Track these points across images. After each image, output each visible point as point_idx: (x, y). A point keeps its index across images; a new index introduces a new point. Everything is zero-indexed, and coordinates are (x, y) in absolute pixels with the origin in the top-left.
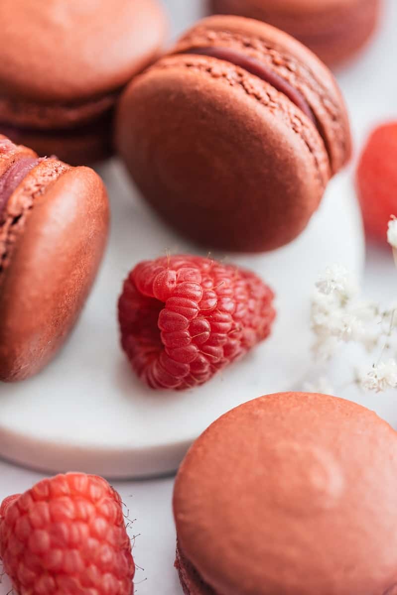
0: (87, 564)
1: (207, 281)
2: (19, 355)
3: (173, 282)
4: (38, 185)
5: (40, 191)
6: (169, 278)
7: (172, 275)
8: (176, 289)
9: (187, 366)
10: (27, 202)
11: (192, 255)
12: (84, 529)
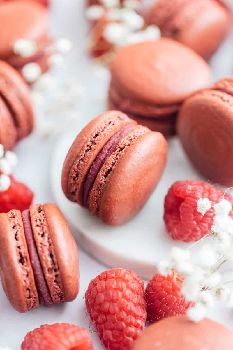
0: (120, 310)
1: (206, 193)
2: (114, 211)
3: (189, 190)
4: (134, 136)
5: (135, 138)
6: (188, 188)
7: (190, 187)
8: (190, 194)
9: (190, 230)
10: (128, 142)
11: (201, 181)
12: (120, 294)
